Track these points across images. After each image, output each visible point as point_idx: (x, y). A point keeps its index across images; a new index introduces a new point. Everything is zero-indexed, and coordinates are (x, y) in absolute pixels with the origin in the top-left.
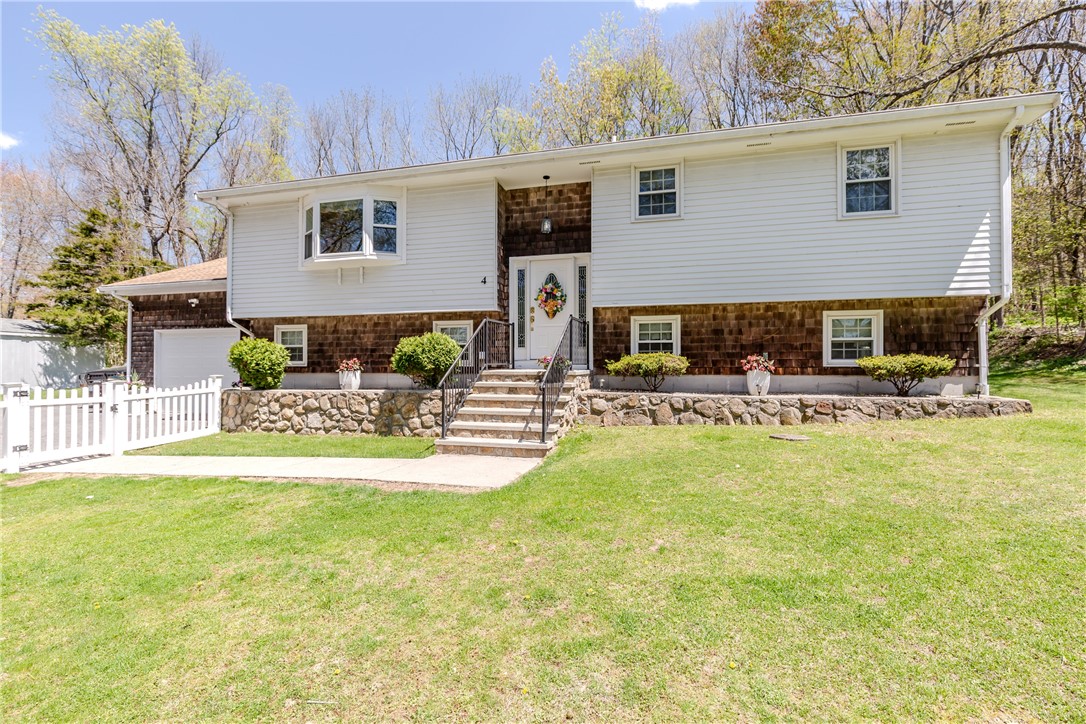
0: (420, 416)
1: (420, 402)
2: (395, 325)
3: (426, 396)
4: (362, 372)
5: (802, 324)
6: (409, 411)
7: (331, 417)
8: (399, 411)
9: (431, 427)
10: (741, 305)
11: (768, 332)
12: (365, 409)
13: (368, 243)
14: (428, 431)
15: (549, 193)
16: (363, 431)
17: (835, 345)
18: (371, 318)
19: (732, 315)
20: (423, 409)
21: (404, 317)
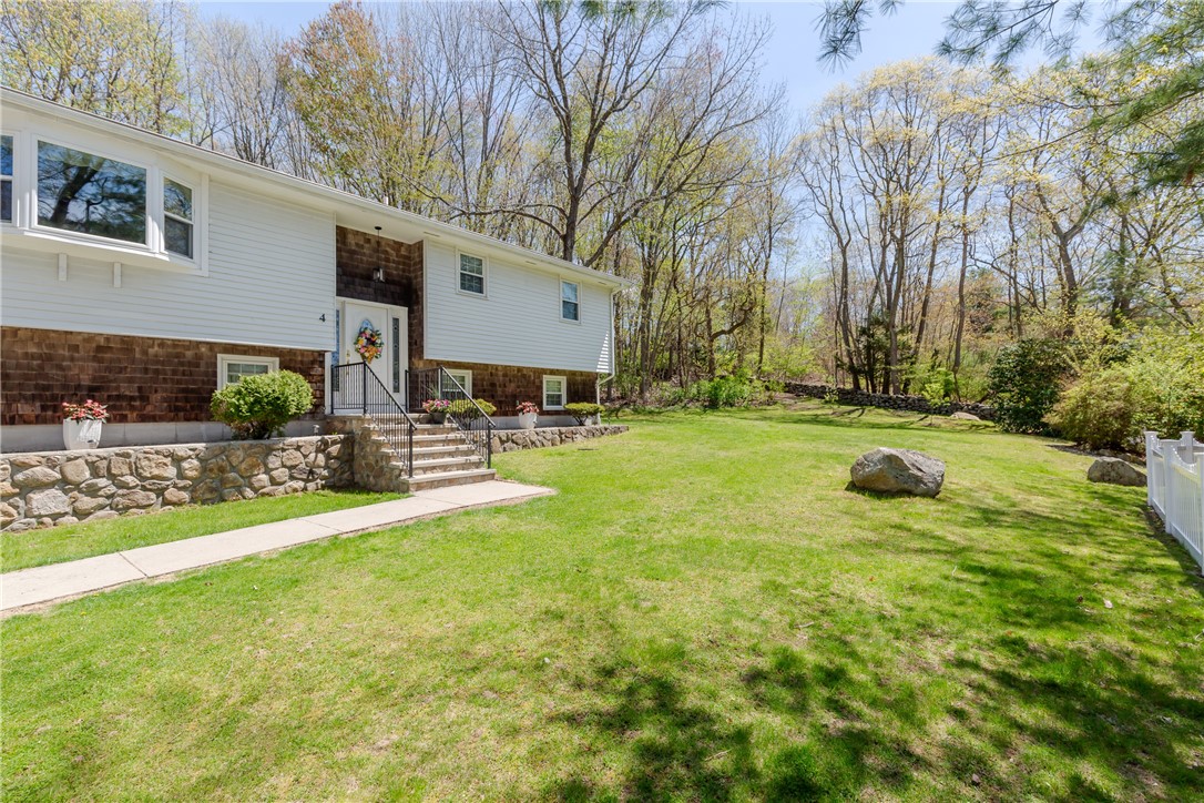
0: (268, 471)
1: (268, 455)
2: (145, 353)
3: (277, 447)
4: (108, 420)
5: (534, 383)
6: (253, 467)
7: (93, 491)
8: (233, 468)
9: (285, 482)
10: (506, 366)
11: (518, 387)
12: (171, 472)
13: (155, 233)
14: (281, 488)
15: (368, 241)
16: (166, 503)
17: (548, 396)
18: (90, 338)
19: (500, 373)
20: (273, 463)
21: (162, 343)
